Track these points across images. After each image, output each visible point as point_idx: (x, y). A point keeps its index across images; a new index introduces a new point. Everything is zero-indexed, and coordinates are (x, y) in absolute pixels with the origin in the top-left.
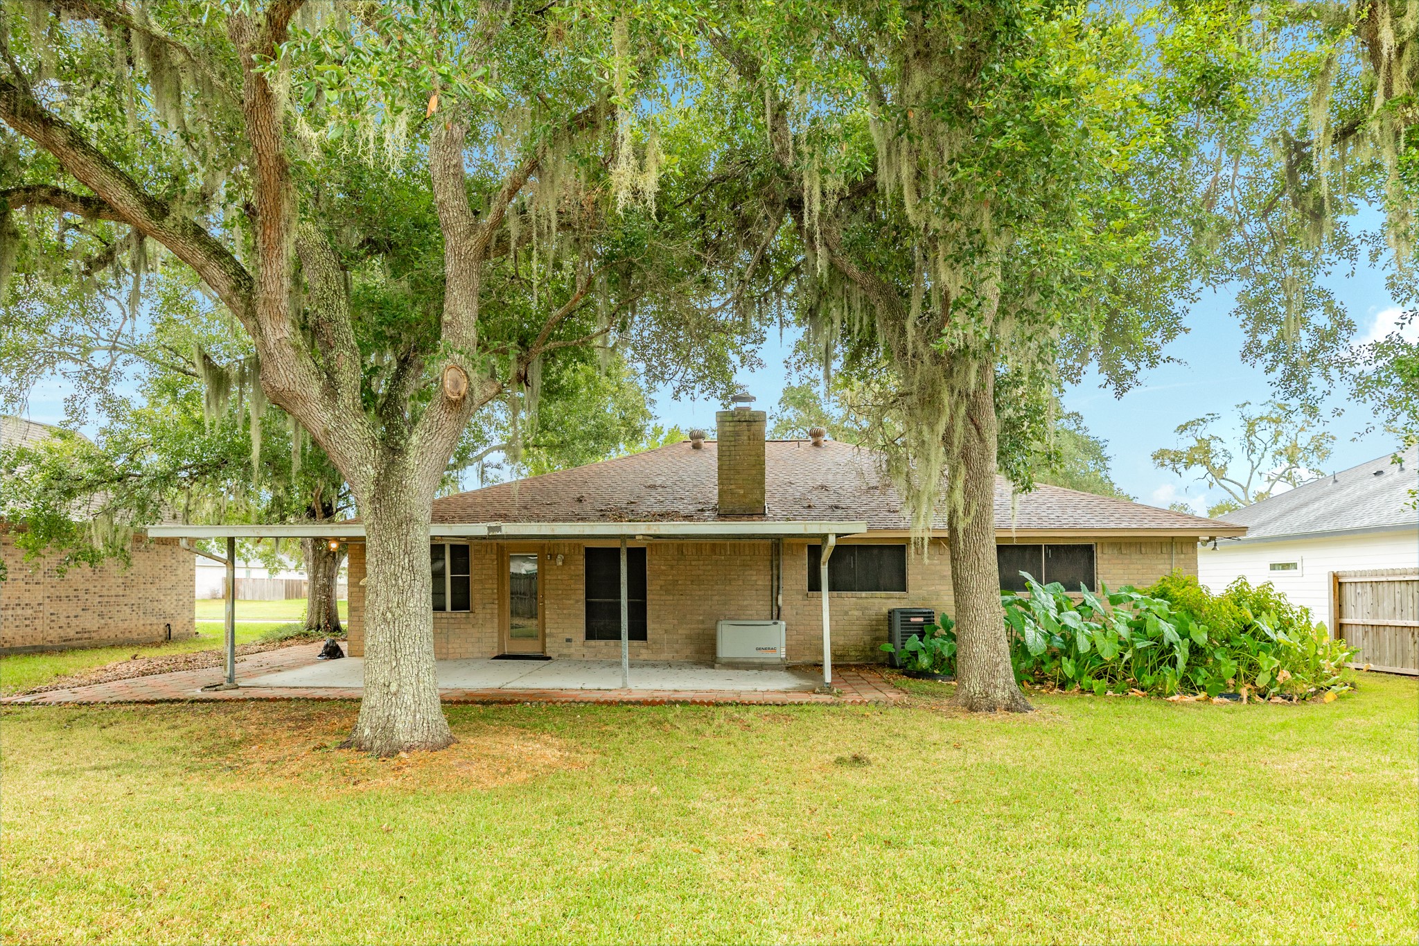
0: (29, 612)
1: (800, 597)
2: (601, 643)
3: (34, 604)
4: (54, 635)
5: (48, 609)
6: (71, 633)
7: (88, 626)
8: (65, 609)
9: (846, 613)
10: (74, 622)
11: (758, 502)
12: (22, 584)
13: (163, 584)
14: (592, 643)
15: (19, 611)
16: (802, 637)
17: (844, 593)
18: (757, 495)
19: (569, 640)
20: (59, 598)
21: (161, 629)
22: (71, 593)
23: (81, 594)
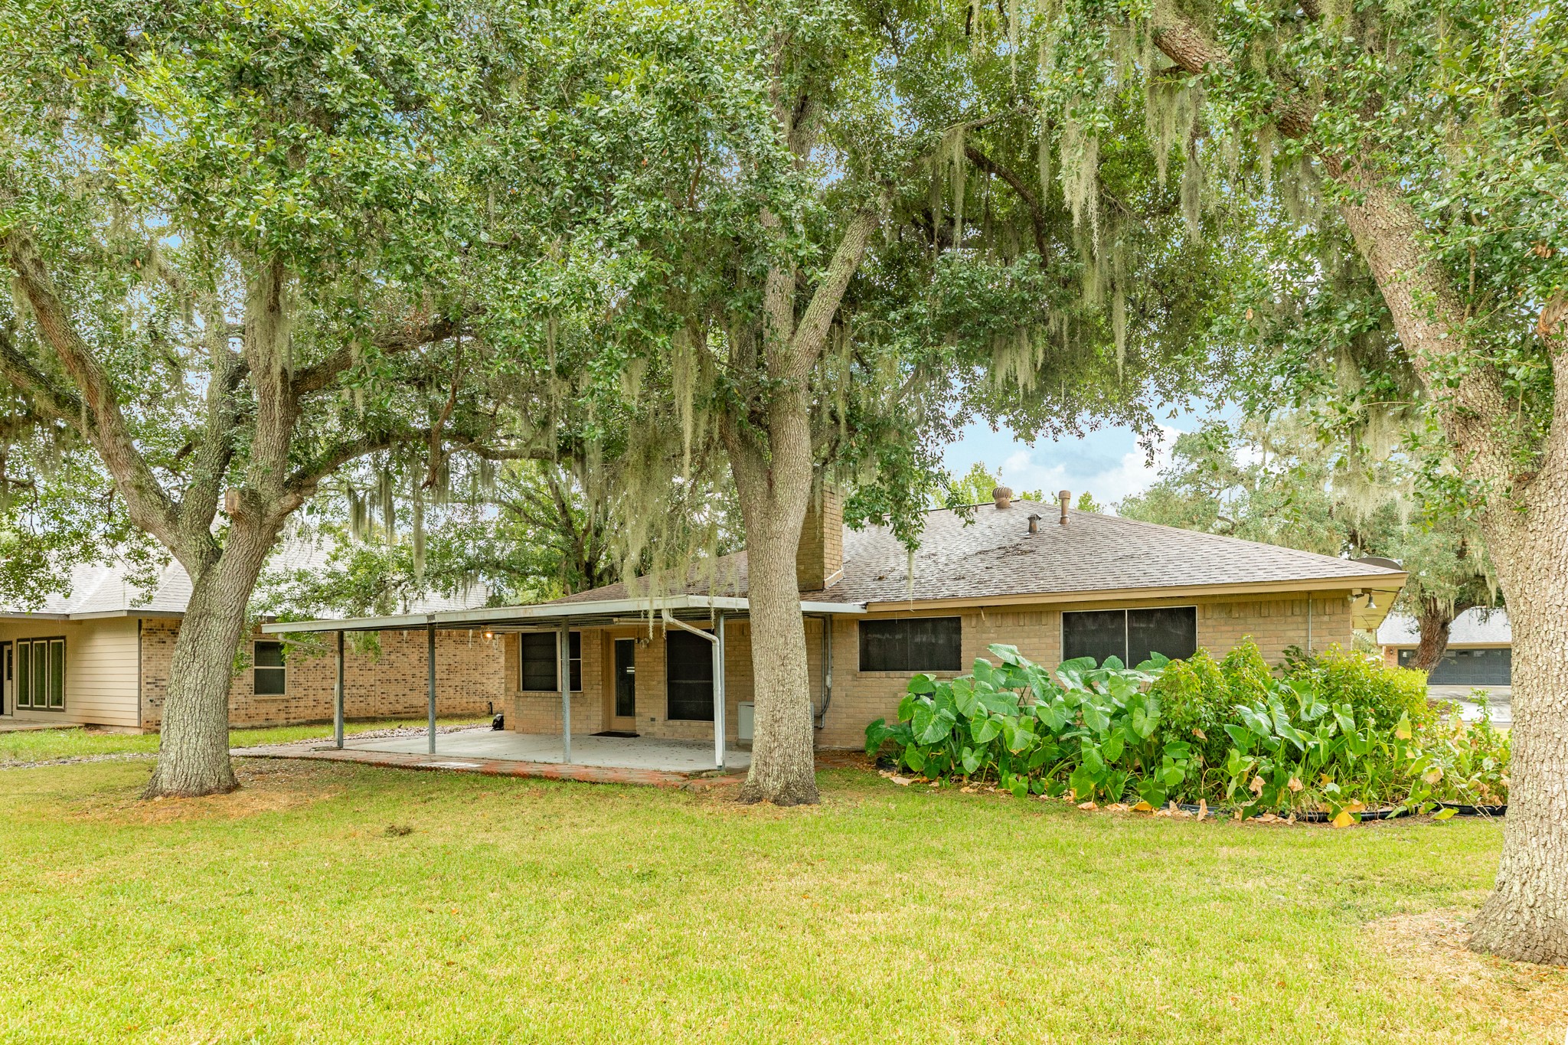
0: (363, 691)
1: (850, 677)
2: (678, 722)
3: (367, 685)
4: (385, 709)
5: (379, 690)
6: (400, 708)
7: (415, 703)
8: (393, 690)
9: (895, 695)
10: (402, 700)
11: (818, 577)
12: (356, 670)
13: (486, 670)
14: (671, 722)
15: (354, 691)
16: (851, 721)
17: (892, 673)
18: (817, 571)
19: (653, 720)
20: (389, 681)
21: (485, 706)
22: (399, 677)
23: (409, 678)
